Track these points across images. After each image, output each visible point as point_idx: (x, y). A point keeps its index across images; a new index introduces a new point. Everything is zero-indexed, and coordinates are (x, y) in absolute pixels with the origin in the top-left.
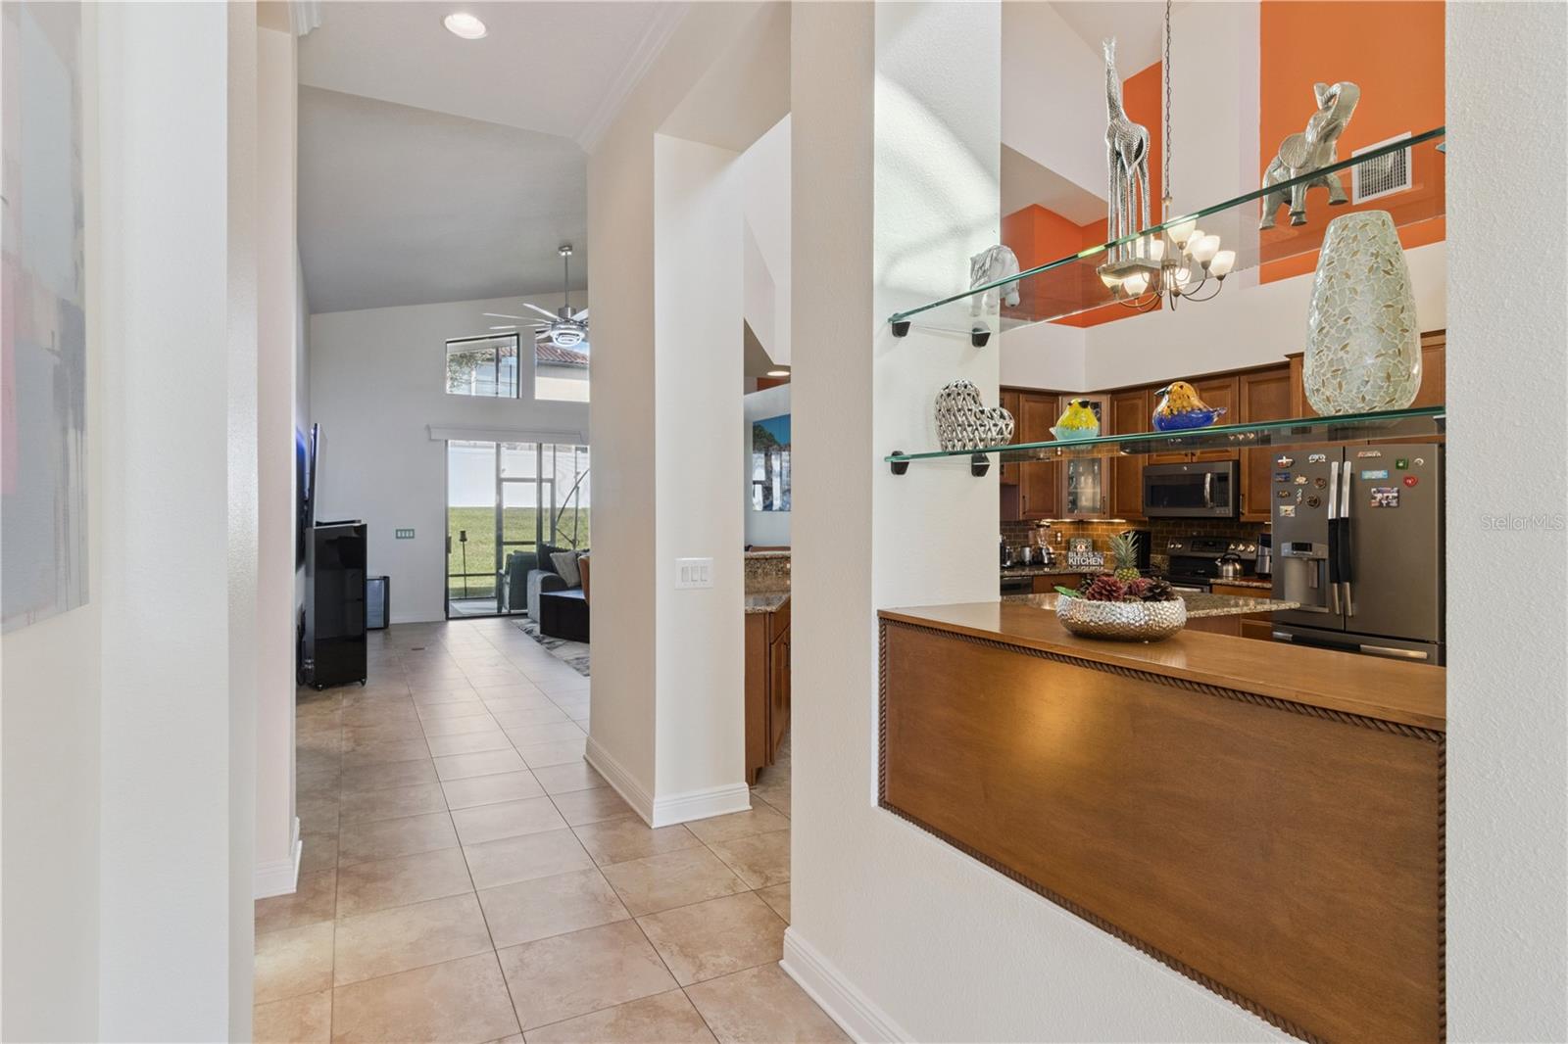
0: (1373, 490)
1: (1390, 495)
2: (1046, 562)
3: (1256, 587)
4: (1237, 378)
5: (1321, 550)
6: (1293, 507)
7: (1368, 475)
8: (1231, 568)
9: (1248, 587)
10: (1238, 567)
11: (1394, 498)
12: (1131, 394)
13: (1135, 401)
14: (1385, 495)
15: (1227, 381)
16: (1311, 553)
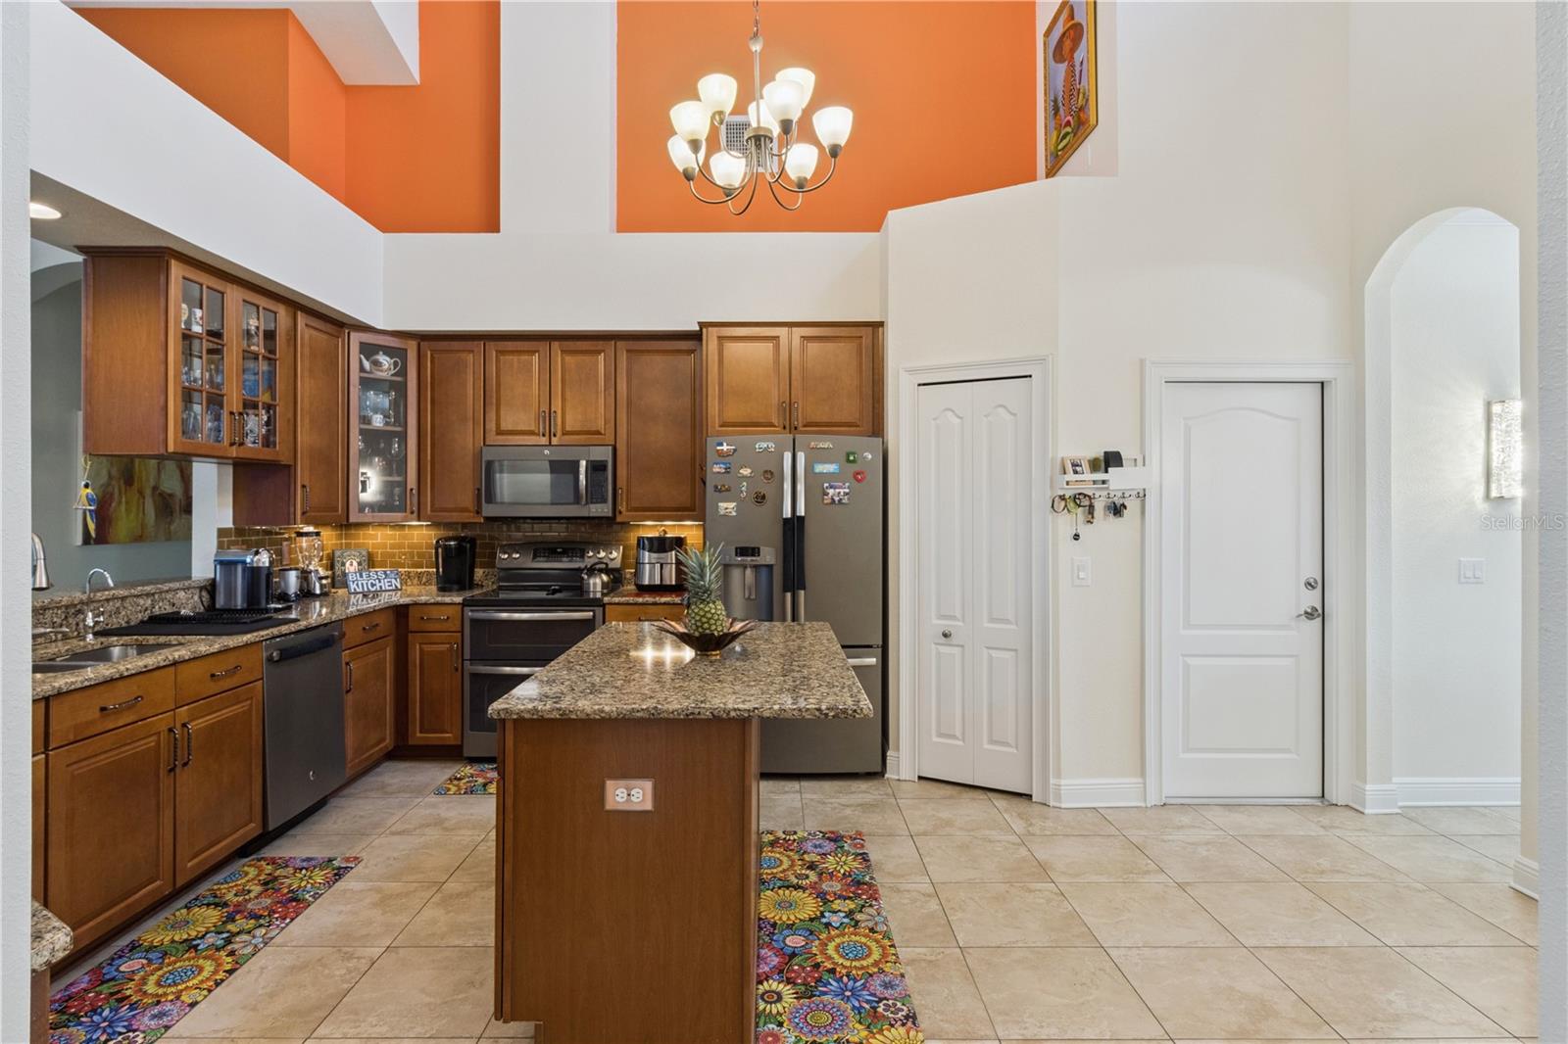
0: (826, 485)
1: (842, 491)
2: (318, 592)
3: (665, 604)
4: (613, 342)
5: (769, 556)
6: (735, 504)
7: (820, 468)
8: (598, 581)
9: (655, 604)
10: (605, 578)
11: (846, 494)
12: (456, 345)
13: (463, 355)
14: (838, 490)
15: (600, 344)
16: (758, 558)
